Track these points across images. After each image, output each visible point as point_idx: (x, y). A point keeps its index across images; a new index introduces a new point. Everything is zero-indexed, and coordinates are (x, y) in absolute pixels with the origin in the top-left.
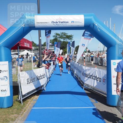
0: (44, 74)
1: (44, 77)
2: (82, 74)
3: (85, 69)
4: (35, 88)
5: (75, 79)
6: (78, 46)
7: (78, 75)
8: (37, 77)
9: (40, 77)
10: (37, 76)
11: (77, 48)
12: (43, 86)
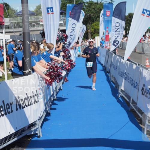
0: (35, 93)
1: (37, 100)
2: (140, 92)
3: (147, 79)
4: (13, 131)
5: (122, 106)
6: (131, 16)
7: (130, 95)
8: (17, 101)
9: (26, 101)
10: (19, 97)
11: (128, 20)
12: (33, 124)
